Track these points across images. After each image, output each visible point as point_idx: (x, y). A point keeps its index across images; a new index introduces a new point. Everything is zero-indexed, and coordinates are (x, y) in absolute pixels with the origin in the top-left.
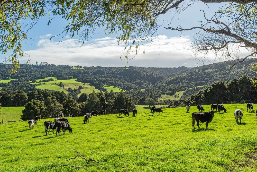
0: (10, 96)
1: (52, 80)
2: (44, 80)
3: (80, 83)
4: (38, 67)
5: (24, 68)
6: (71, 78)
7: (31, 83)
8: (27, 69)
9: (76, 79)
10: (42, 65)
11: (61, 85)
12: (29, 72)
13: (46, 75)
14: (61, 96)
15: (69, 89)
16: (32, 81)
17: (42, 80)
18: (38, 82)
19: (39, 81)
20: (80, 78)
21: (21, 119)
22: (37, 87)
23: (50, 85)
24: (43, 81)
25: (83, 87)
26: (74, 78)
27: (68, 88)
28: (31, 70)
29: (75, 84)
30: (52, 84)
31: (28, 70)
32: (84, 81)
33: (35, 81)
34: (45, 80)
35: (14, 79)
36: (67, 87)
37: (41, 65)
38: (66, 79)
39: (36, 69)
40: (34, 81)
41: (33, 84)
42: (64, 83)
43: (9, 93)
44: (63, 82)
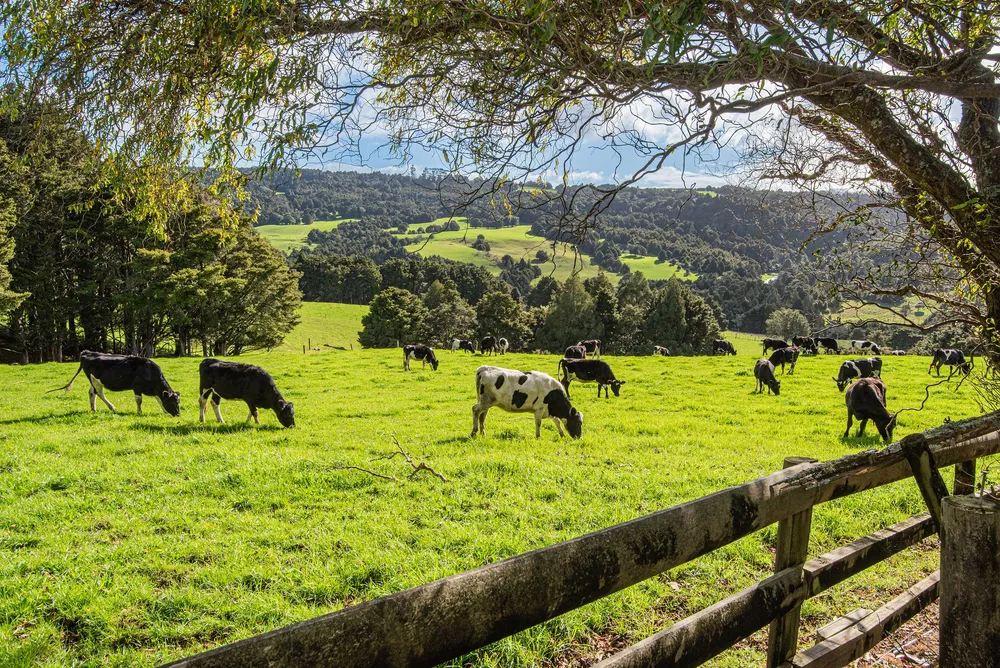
0: (335, 272)
1: (453, 227)
2: (431, 227)
3: (542, 243)
4: (415, 182)
5: (375, 187)
6: (513, 223)
7: (395, 233)
8: (384, 189)
9: (529, 228)
10: (427, 176)
11: (480, 244)
12: (390, 199)
13: (439, 210)
14: (477, 280)
15: (507, 258)
16: (396, 229)
17: (425, 226)
18: (413, 232)
19: (416, 230)
20: (543, 224)
21: (359, 341)
22: (410, 249)
23: (449, 242)
24: (429, 230)
25: (548, 254)
26: (523, 222)
27: (503, 255)
28: (396, 192)
29: (525, 245)
30: (454, 240)
31: (388, 192)
32: (555, 237)
33: (405, 230)
34: (435, 226)
35: (347, 221)
36: (498, 253)
37: (424, 175)
38: (496, 225)
39: (409, 189)
40: (402, 230)
41: (400, 237)
42: (493, 240)
43: (332, 263)
44: (489, 234)
